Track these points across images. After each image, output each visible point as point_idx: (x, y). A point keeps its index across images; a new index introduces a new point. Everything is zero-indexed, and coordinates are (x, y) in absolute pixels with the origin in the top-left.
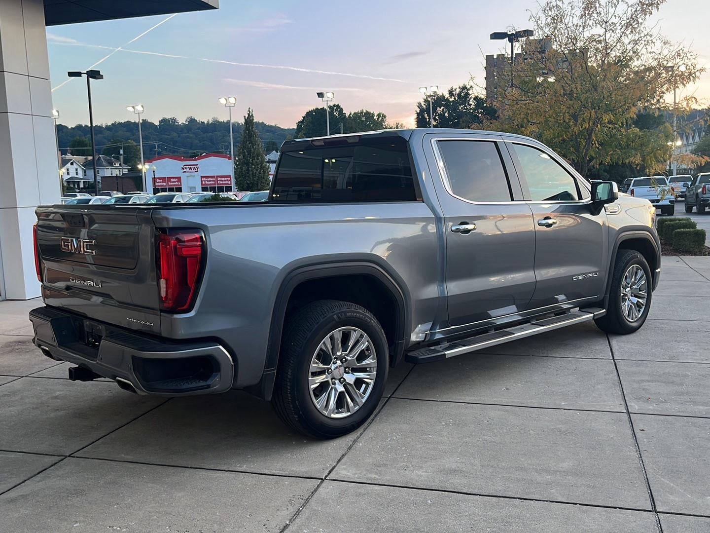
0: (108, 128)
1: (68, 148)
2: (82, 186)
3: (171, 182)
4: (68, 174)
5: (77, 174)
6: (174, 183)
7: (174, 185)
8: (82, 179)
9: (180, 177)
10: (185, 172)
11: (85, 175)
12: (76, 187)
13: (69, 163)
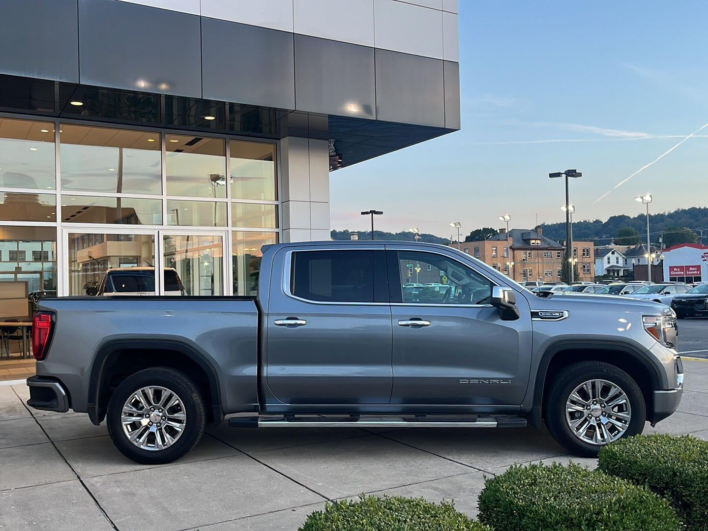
0: (671, 216)
1: (613, 238)
2: (621, 274)
3: (689, 271)
4: (609, 263)
5: (617, 262)
6: (693, 273)
7: (694, 274)
8: (622, 268)
9: (700, 266)
10: (705, 260)
11: (626, 264)
12: (616, 275)
13: (611, 252)
